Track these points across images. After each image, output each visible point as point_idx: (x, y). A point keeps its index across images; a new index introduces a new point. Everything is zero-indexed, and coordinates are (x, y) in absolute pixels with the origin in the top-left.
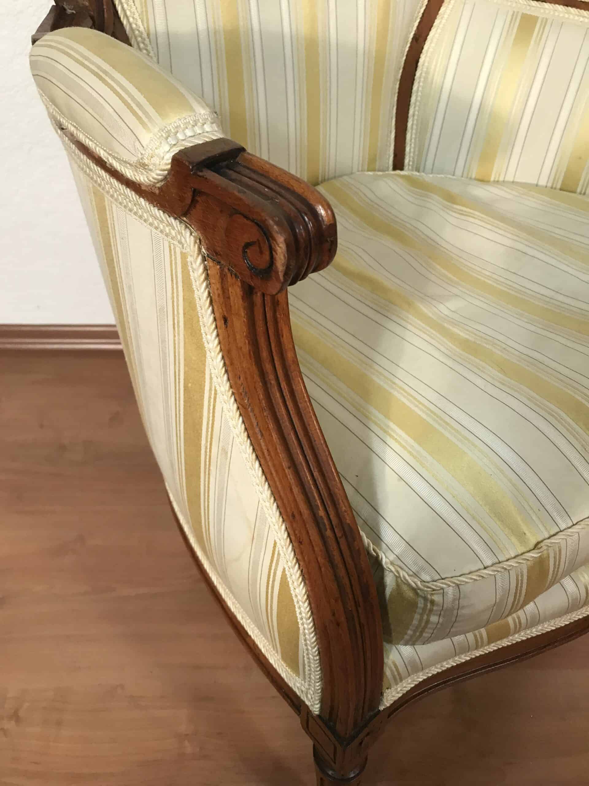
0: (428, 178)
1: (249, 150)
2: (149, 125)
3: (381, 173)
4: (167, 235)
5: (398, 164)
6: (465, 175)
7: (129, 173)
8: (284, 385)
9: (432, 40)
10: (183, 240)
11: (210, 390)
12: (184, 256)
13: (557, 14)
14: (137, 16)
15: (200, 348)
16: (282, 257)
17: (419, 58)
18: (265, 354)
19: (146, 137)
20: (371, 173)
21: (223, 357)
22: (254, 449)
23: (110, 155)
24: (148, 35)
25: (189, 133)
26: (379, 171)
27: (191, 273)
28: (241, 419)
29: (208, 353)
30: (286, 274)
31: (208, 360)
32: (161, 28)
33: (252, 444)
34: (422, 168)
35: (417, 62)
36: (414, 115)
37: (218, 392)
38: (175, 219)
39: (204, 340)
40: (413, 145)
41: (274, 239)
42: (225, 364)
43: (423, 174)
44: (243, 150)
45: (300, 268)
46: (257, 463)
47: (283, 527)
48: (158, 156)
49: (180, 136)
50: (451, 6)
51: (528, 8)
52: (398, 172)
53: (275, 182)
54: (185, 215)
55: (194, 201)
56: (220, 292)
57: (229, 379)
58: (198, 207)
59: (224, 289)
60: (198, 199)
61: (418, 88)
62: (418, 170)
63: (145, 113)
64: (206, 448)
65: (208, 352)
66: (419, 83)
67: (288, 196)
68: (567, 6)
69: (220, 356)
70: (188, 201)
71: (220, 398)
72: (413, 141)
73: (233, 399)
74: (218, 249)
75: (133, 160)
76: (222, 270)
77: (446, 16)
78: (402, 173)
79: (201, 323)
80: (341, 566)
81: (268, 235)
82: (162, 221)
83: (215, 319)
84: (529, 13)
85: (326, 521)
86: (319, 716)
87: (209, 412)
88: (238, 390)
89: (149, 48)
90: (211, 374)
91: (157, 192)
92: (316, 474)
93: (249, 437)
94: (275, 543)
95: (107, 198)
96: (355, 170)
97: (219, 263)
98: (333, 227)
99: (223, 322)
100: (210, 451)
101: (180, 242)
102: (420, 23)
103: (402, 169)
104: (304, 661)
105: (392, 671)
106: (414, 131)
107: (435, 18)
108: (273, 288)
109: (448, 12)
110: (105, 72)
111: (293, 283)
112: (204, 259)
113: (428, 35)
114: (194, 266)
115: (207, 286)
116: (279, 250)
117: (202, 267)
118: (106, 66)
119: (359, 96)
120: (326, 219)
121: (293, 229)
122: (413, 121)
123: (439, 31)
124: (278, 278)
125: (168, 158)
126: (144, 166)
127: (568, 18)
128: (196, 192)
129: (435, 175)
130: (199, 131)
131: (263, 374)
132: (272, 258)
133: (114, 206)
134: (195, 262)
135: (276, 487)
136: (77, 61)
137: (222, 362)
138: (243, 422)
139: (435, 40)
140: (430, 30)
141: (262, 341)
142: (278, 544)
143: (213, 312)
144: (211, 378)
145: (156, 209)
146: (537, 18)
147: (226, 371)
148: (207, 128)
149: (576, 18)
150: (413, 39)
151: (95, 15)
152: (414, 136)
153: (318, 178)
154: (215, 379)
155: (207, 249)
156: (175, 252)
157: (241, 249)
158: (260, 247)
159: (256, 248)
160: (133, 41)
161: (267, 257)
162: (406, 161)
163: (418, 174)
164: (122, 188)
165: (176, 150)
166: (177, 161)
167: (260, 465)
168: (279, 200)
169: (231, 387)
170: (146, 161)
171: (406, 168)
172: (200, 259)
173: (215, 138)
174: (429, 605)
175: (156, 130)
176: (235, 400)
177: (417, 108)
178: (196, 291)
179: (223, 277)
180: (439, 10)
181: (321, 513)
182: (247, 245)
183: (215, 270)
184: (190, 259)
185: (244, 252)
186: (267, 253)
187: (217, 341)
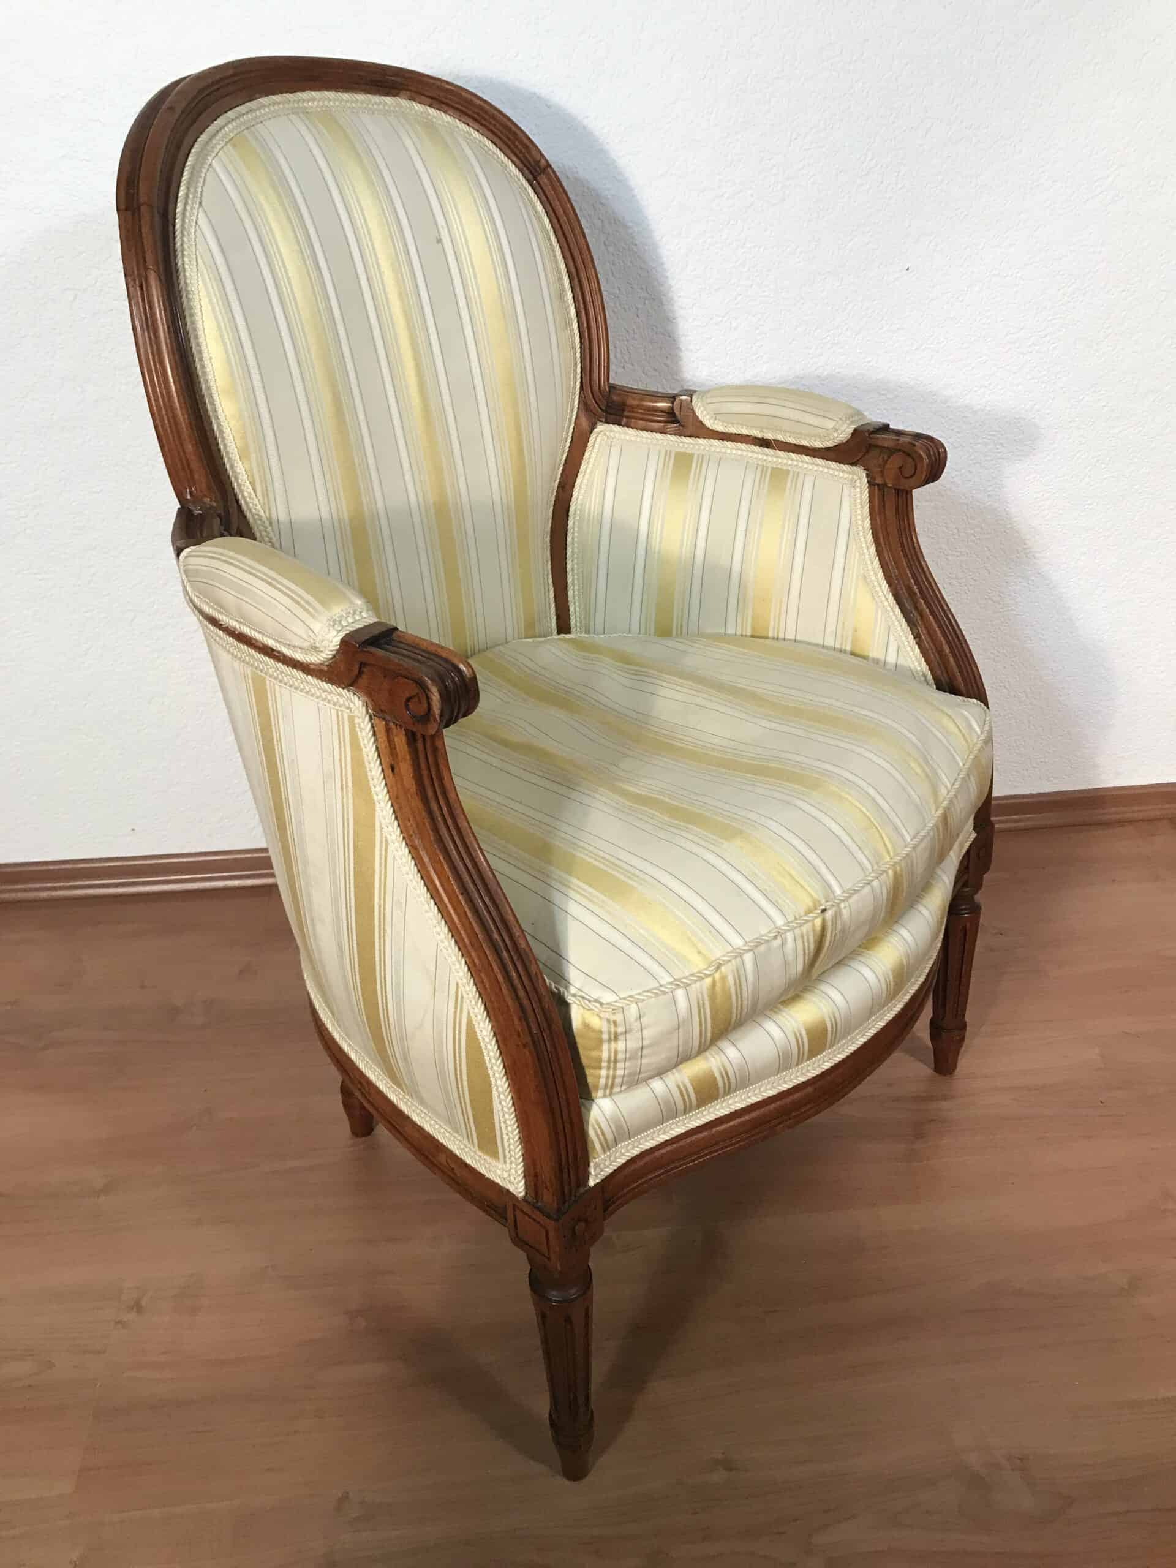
0: (600, 639)
1: (401, 628)
2: (316, 615)
3: (543, 639)
4: (335, 704)
5: (563, 627)
6: (643, 631)
7: (299, 656)
8: (449, 822)
9: (580, 487)
10: (352, 705)
11: (381, 842)
12: (351, 719)
13: (713, 449)
14: (259, 507)
15: (370, 803)
16: (437, 703)
17: (569, 506)
18: (430, 793)
19: (317, 626)
20: (530, 640)
21: (392, 806)
22: (428, 889)
23: (279, 642)
24: (271, 524)
25: (350, 620)
26: (540, 636)
27: (359, 733)
28: (413, 861)
29: (377, 806)
30: (441, 716)
31: (378, 813)
32: (283, 517)
33: (425, 885)
34: (592, 630)
35: (568, 511)
36: (573, 569)
37: (389, 841)
38: (343, 688)
39: (373, 793)
40: (577, 604)
41: (429, 690)
42: (394, 812)
43: (592, 635)
44: (396, 629)
45: (452, 712)
46: (432, 901)
47: (463, 962)
48: (328, 640)
49: (344, 623)
50: (595, 450)
51: (681, 445)
52: (563, 636)
53: (424, 651)
54: (351, 685)
55: (360, 673)
56: (386, 743)
57: (399, 825)
58: (364, 676)
59: (390, 741)
60: (365, 670)
61: (573, 539)
62: (588, 632)
63: (314, 608)
64: (380, 907)
65: (377, 803)
66: (573, 533)
67: (436, 659)
68: (723, 440)
69: (390, 804)
70: (356, 671)
71: (391, 847)
72: (577, 598)
73: (404, 843)
74: (383, 708)
75: (306, 645)
76: (387, 725)
77: (592, 460)
78: (568, 636)
79: (369, 778)
80: (519, 986)
81: (425, 689)
82: (331, 692)
83: (383, 770)
84: (683, 450)
85: (500, 943)
86: (525, 1199)
87: (381, 866)
88: (408, 832)
89: (271, 534)
90: (381, 825)
91: (326, 669)
92: (487, 900)
93: (422, 878)
94: (457, 984)
95: (269, 681)
96: (509, 639)
97: (384, 719)
98: (474, 679)
99: (390, 770)
100: (384, 909)
101: (348, 708)
102: (563, 470)
103: (568, 631)
104: (501, 1128)
105: (594, 1129)
106: (576, 587)
107: (580, 464)
108: (432, 729)
109: (594, 455)
110: (274, 579)
111: (447, 726)
112: (371, 719)
113: (575, 481)
114: (362, 726)
115: (375, 742)
116: (434, 698)
117: (370, 725)
118: (273, 574)
119: (503, 556)
120: (468, 674)
121: (443, 682)
122: (573, 575)
123: (587, 476)
124: (435, 720)
125: (337, 640)
126: (315, 648)
127: (725, 453)
128: (362, 665)
129: (607, 636)
130: (357, 618)
131: (430, 813)
132: (429, 704)
133: (277, 687)
134: (363, 722)
135: (453, 921)
136: (245, 571)
137: (392, 810)
138: (416, 864)
139: (583, 486)
140: (577, 476)
141: (427, 782)
142: (460, 985)
143: (381, 764)
144: (381, 829)
145: (324, 683)
146: (692, 455)
147: (396, 818)
148: (364, 614)
149: (734, 452)
150: (558, 487)
151: (221, 512)
152: (576, 593)
153: (467, 651)
154: (385, 829)
155: (373, 710)
156: (343, 719)
157: (403, 704)
158: (419, 700)
159: (416, 699)
160: (258, 535)
161: (426, 705)
162: (573, 622)
163: (586, 636)
164: (288, 670)
165: (342, 634)
166: (344, 642)
167: (436, 904)
168: (431, 663)
169: (402, 832)
170: (317, 645)
171: (573, 630)
172: (367, 718)
173: (372, 622)
174: (612, 1026)
175: (325, 619)
176: (407, 844)
177: (575, 561)
178: (364, 749)
179: (388, 730)
180: (584, 454)
181: (496, 936)
182: (409, 699)
183: (381, 725)
184: (357, 720)
185: (407, 706)
186: (425, 701)
187: (385, 790)
